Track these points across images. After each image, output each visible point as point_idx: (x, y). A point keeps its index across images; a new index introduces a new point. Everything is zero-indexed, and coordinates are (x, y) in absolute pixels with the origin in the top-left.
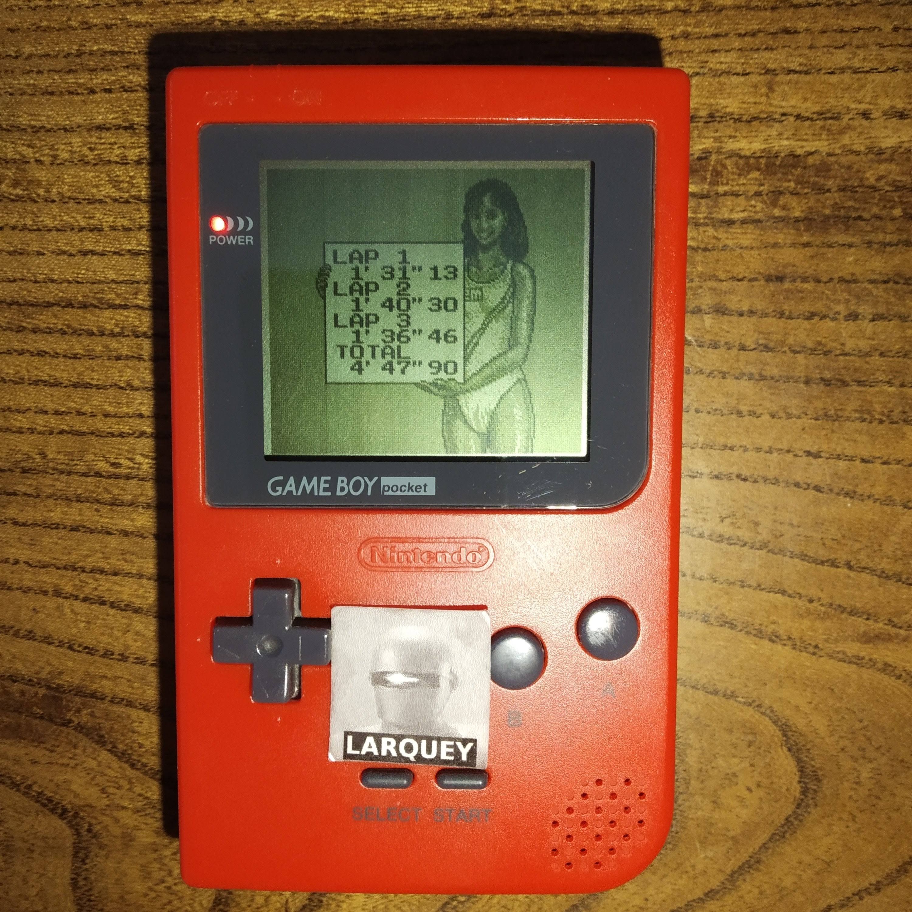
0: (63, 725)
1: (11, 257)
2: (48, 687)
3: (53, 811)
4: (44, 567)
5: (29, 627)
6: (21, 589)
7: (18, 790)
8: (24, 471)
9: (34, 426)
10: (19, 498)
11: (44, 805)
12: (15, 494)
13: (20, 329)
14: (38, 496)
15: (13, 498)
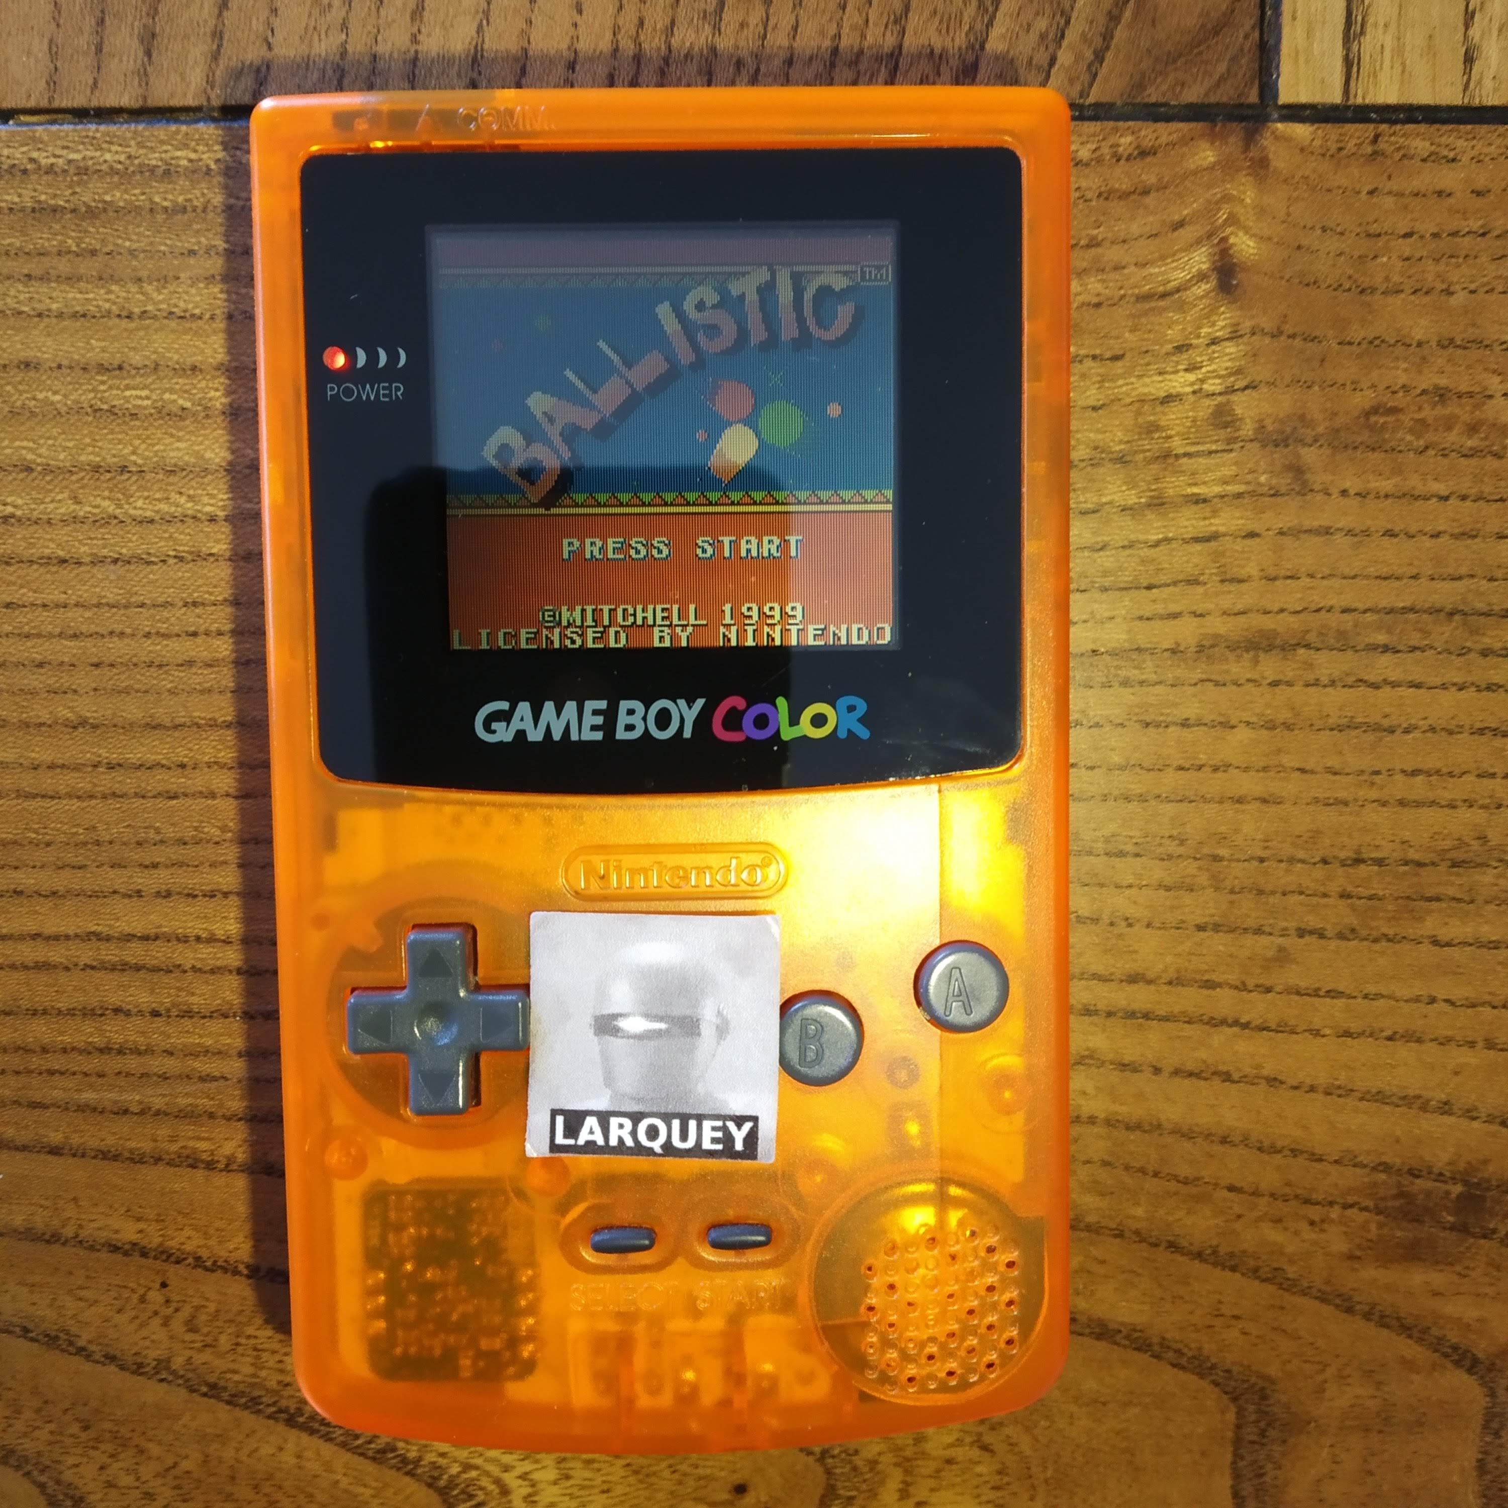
0: (1485, 1237)
1: (1458, 542)
2: (1466, 1183)
3: (1458, 1364)
4: (1473, 1006)
5: (1443, 1097)
6: (1436, 1040)
7: (1410, 1337)
8: (1455, 864)
9: (1473, 796)
10: (1444, 905)
11: (1446, 1356)
12: (1438, 899)
13: (1463, 652)
14: (1472, 902)
15: (1435, 905)
